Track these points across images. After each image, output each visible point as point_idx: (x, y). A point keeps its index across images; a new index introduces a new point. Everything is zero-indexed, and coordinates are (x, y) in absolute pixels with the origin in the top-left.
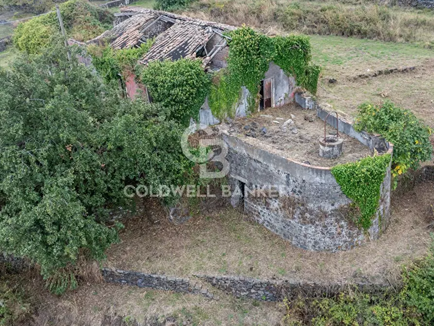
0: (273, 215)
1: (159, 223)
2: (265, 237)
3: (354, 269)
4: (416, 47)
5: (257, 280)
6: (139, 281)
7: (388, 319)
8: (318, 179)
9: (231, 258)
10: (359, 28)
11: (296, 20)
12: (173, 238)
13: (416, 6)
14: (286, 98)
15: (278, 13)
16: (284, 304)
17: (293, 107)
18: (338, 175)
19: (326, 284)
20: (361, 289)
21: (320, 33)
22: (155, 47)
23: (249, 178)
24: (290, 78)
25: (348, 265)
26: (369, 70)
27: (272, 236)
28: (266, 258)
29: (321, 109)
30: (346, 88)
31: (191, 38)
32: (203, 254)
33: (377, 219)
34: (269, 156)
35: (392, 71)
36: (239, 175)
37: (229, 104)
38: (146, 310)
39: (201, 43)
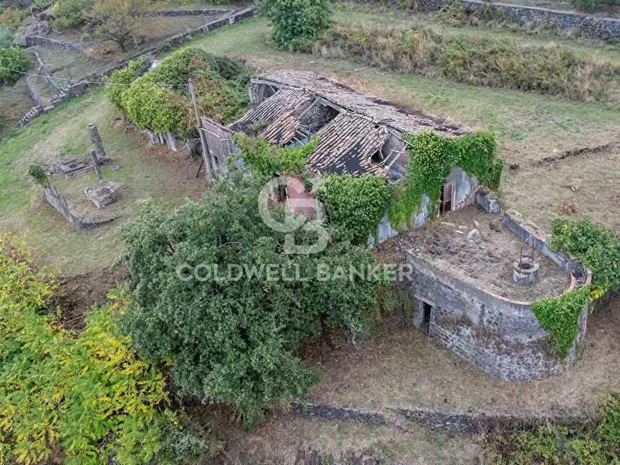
0: (464, 341)
1: (340, 348)
2: (455, 364)
3: (551, 400)
4: (608, 109)
5: (453, 413)
6: (330, 413)
7: (587, 453)
8: (516, 313)
9: (423, 388)
10: (539, 81)
11: (460, 65)
12: (358, 365)
13: (607, 38)
14: (468, 200)
15: (437, 54)
16: (482, 437)
17: (475, 210)
18: (537, 311)
19: (523, 417)
20: (558, 422)
21: (490, 84)
22: (322, 147)
23: (436, 302)
24: (472, 178)
25: (544, 396)
26: (555, 150)
27: (462, 362)
28: (458, 388)
29: (510, 218)
30: (531, 177)
31: (363, 138)
32: (392, 385)
33: (573, 348)
34: (463, 285)
35: (581, 151)
36: (425, 297)
37: (408, 215)
38: (340, 444)
39: (376, 147)
